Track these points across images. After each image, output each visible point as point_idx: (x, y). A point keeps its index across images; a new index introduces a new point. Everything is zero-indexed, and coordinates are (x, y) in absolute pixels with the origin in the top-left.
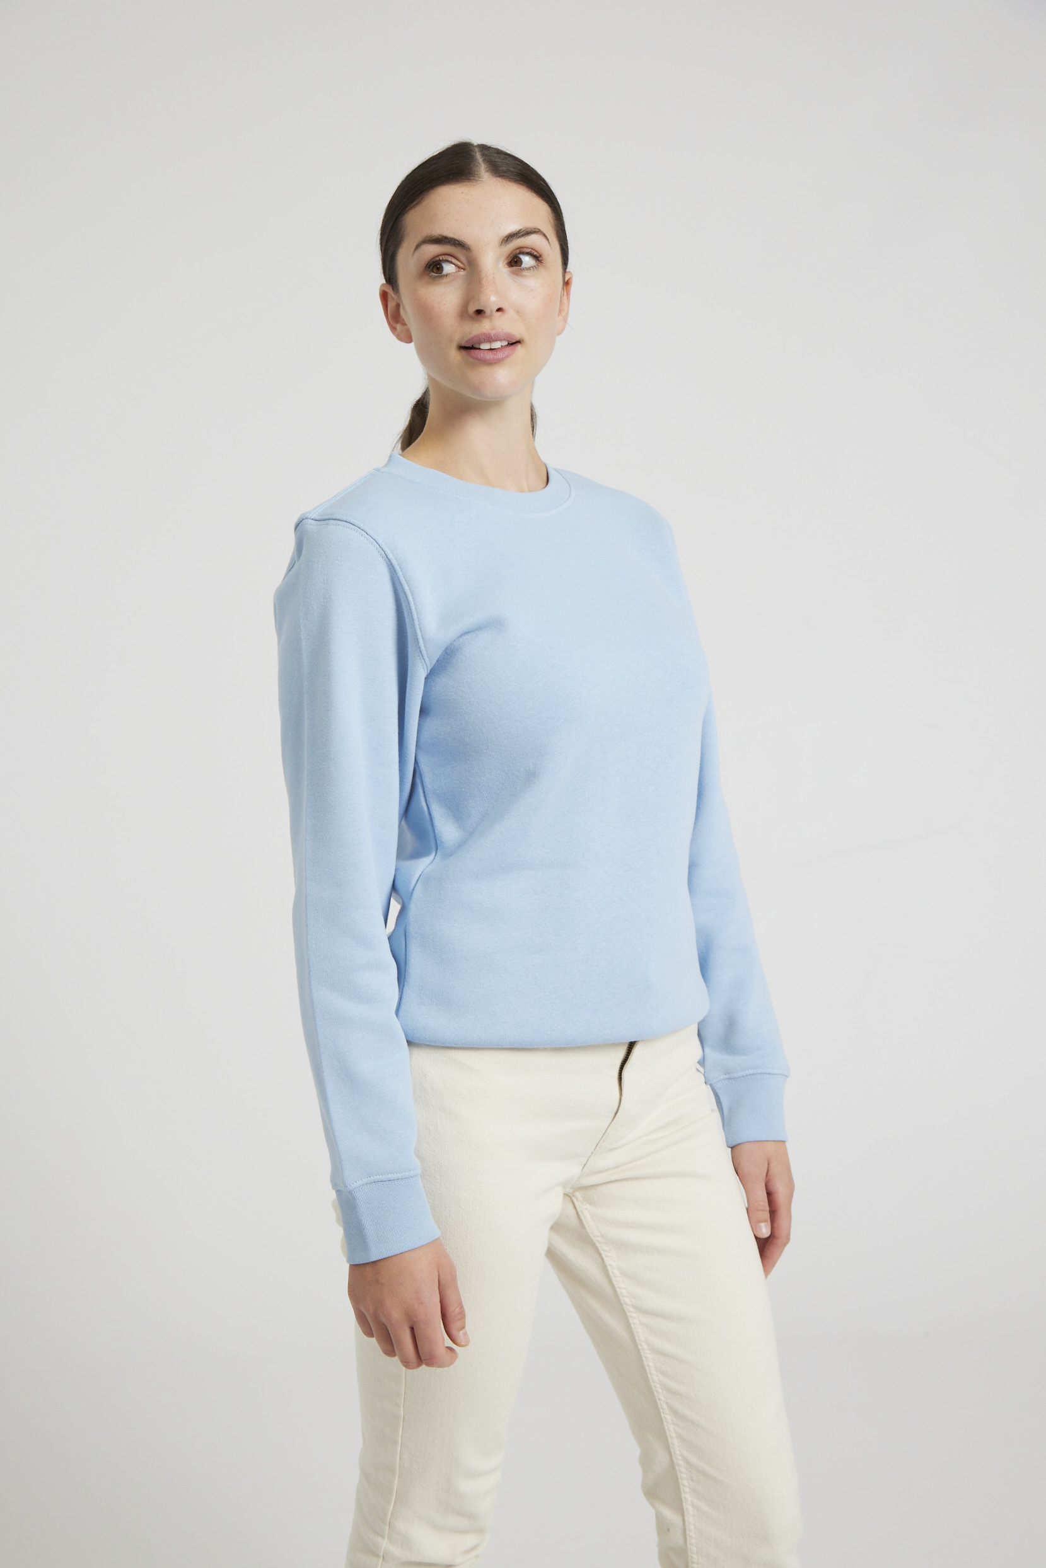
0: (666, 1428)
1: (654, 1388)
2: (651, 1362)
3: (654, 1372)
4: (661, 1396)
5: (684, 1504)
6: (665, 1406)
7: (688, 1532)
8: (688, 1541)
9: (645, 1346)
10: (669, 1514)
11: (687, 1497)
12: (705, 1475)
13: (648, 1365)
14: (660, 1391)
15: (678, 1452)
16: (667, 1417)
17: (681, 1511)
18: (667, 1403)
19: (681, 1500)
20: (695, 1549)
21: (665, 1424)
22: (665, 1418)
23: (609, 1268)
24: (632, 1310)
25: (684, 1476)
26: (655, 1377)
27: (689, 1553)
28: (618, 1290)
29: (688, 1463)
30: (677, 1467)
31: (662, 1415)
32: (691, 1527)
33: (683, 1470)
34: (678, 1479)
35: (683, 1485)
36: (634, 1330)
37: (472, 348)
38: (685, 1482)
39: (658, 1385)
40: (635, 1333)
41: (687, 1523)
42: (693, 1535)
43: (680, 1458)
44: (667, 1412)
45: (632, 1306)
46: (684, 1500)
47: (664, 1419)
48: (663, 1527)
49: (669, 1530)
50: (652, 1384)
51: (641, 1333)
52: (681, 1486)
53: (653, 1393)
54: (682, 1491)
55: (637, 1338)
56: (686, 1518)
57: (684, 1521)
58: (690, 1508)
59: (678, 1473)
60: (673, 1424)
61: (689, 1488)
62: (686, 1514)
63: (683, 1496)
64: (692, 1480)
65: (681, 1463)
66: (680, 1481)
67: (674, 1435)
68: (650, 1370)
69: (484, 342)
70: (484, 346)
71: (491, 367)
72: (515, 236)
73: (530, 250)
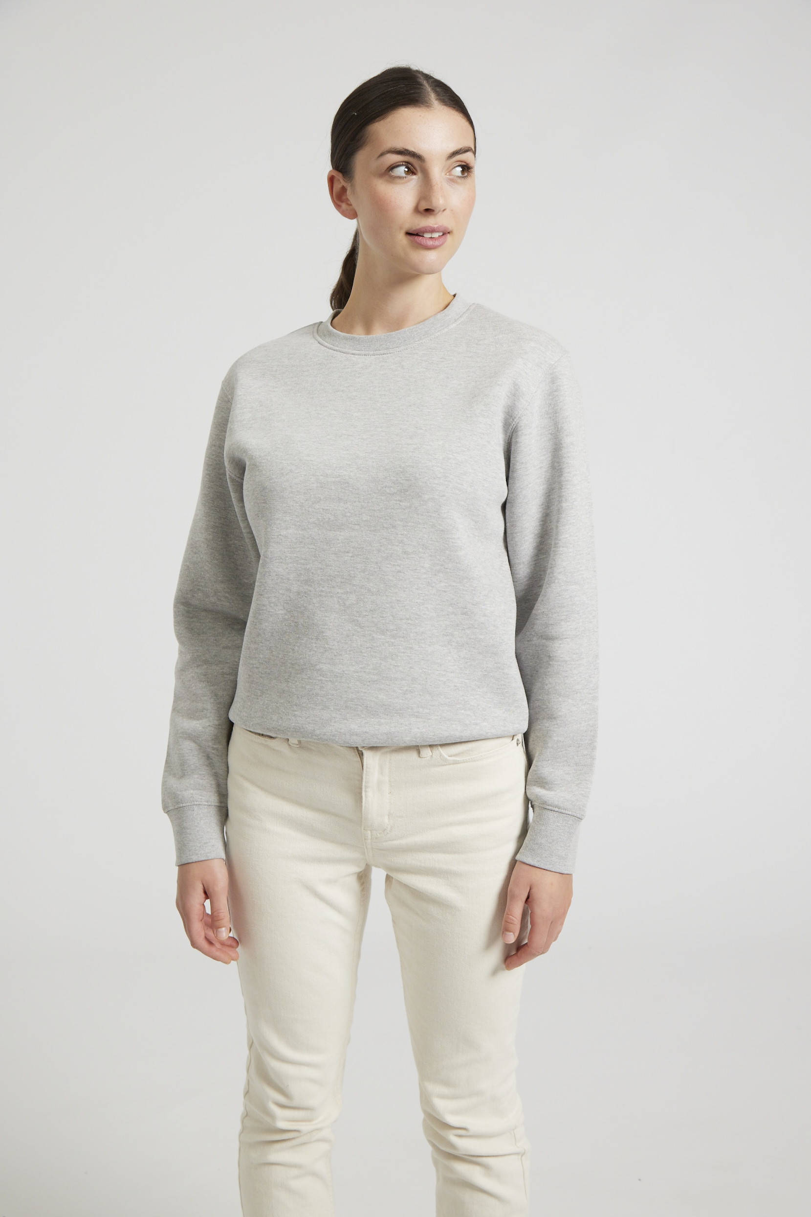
37: (417, 235)
69: (426, 232)
70: (427, 235)
71: (429, 251)
72: (457, 153)
73: (465, 164)
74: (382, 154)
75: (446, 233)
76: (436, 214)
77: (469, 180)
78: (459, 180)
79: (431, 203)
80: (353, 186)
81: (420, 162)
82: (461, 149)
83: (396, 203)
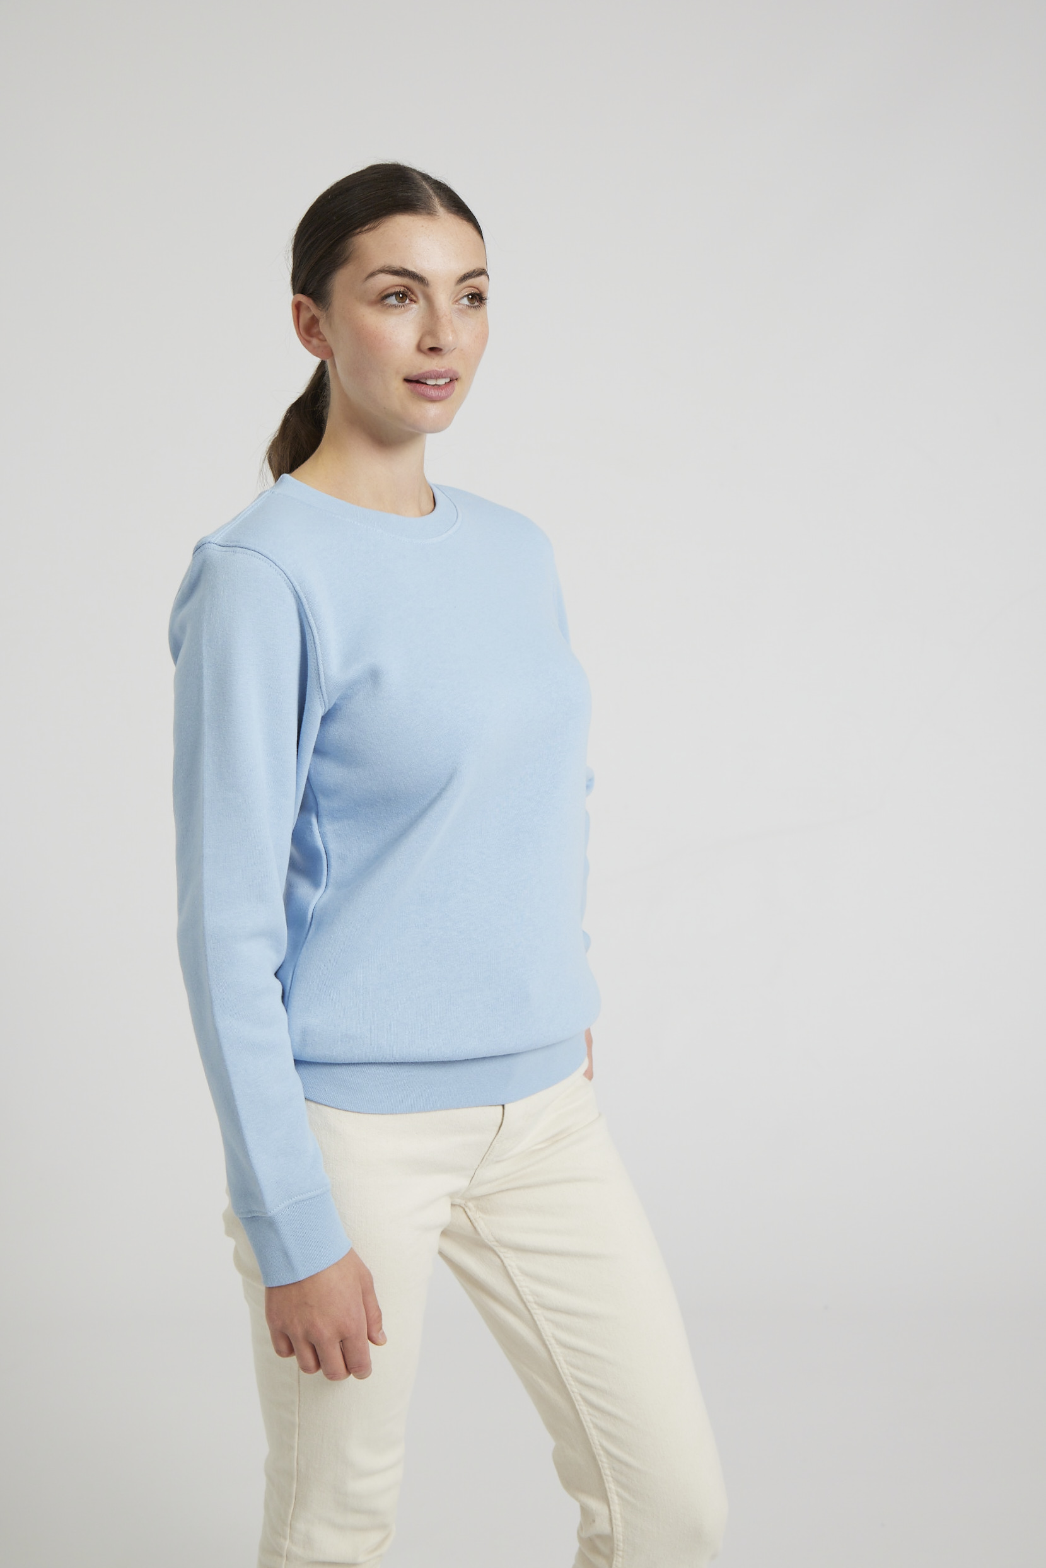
0: (582, 1418)
1: (566, 1382)
2: (560, 1355)
3: (565, 1366)
4: (574, 1388)
5: (609, 1495)
6: (579, 1398)
7: (614, 1521)
8: (614, 1530)
9: (553, 1341)
10: (594, 1504)
11: (611, 1486)
12: (627, 1465)
13: (558, 1360)
14: (572, 1383)
15: (597, 1442)
16: (582, 1408)
17: (606, 1500)
18: (580, 1395)
19: (606, 1489)
20: (621, 1537)
21: (581, 1415)
22: (581, 1410)
23: (509, 1268)
24: (535, 1306)
25: (606, 1465)
26: (565, 1370)
27: (615, 1541)
28: (519, 1289)
29: (608, 1453)
30: (597, 1457)
31: (577, 1407)
32: (617, 1516)
33: (604, 1460)
34: (600, 1469)
35: (605, 1474)
36: (540, 1326)
37: (419, 382)
38: (607, 1472)
39: (570, 1378)
40: (541, 1330)
41: (613, 1512)
42: (620, 1524)
43: (599, 1447)
44: (582, 1403)
45: (535, 1303)
46: (608, 1489)
47: (579, 1411)
48: (587, 1515)
49: (594, 1521)
50: (564, 1378)
51: (547, 1330)
52: (604, 1477)
53: (565, 1386)
54: (605, 1481)
55: (543, 1334)
56: (612, 1508)
57: (610, 1511)
58: (615, 1498)
59: (600, 1463)
60: (589, 1414)
61: (612, 1477)
62: (611, 1503)
63: (607, 1485)
64: (614, 1470)
65: (602, 1452)
66: (602, 1471)
67: (591, 1425)
68: (560, 1363)
69: (431, 378)
70: (431, 382)
71: (434, 404)
72: (469, 276)
73: (477, 291)
74: (372, 275)
75: (453, 380)
76: (444, 354)
77: (480, 312)
78: (470, 311)
79: (439, 340)
80: (329, 317)
81: (422, 286)
82: (474, 271)
83: (391, 339)
